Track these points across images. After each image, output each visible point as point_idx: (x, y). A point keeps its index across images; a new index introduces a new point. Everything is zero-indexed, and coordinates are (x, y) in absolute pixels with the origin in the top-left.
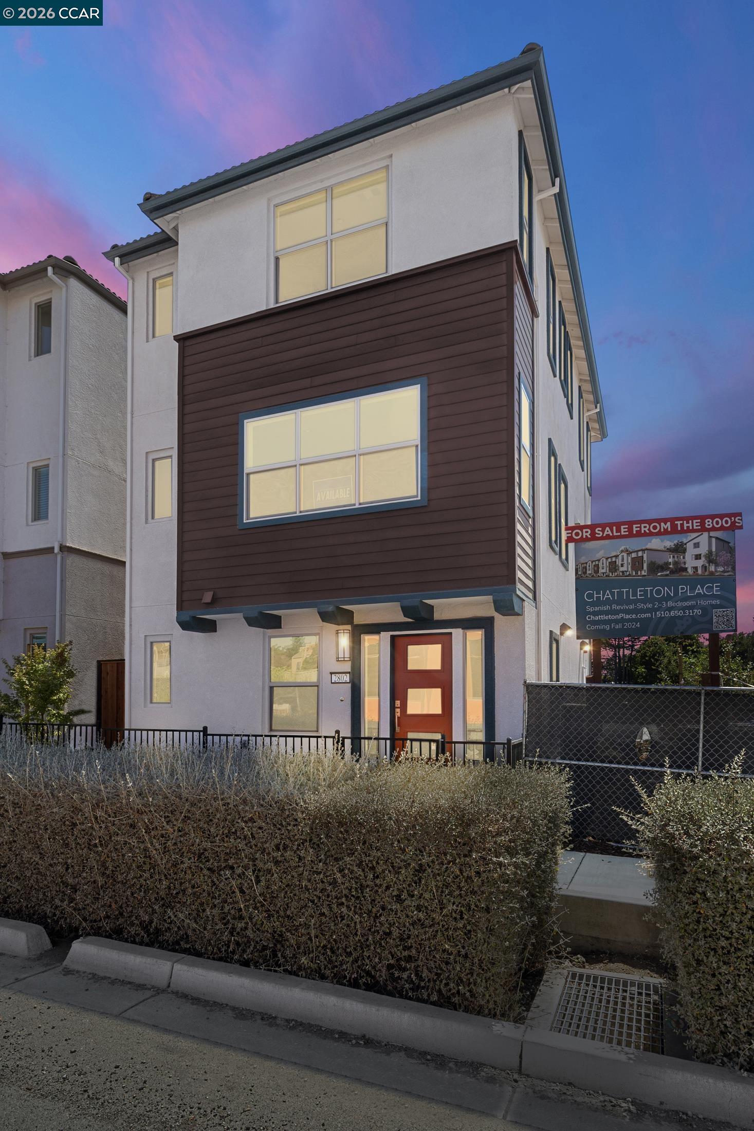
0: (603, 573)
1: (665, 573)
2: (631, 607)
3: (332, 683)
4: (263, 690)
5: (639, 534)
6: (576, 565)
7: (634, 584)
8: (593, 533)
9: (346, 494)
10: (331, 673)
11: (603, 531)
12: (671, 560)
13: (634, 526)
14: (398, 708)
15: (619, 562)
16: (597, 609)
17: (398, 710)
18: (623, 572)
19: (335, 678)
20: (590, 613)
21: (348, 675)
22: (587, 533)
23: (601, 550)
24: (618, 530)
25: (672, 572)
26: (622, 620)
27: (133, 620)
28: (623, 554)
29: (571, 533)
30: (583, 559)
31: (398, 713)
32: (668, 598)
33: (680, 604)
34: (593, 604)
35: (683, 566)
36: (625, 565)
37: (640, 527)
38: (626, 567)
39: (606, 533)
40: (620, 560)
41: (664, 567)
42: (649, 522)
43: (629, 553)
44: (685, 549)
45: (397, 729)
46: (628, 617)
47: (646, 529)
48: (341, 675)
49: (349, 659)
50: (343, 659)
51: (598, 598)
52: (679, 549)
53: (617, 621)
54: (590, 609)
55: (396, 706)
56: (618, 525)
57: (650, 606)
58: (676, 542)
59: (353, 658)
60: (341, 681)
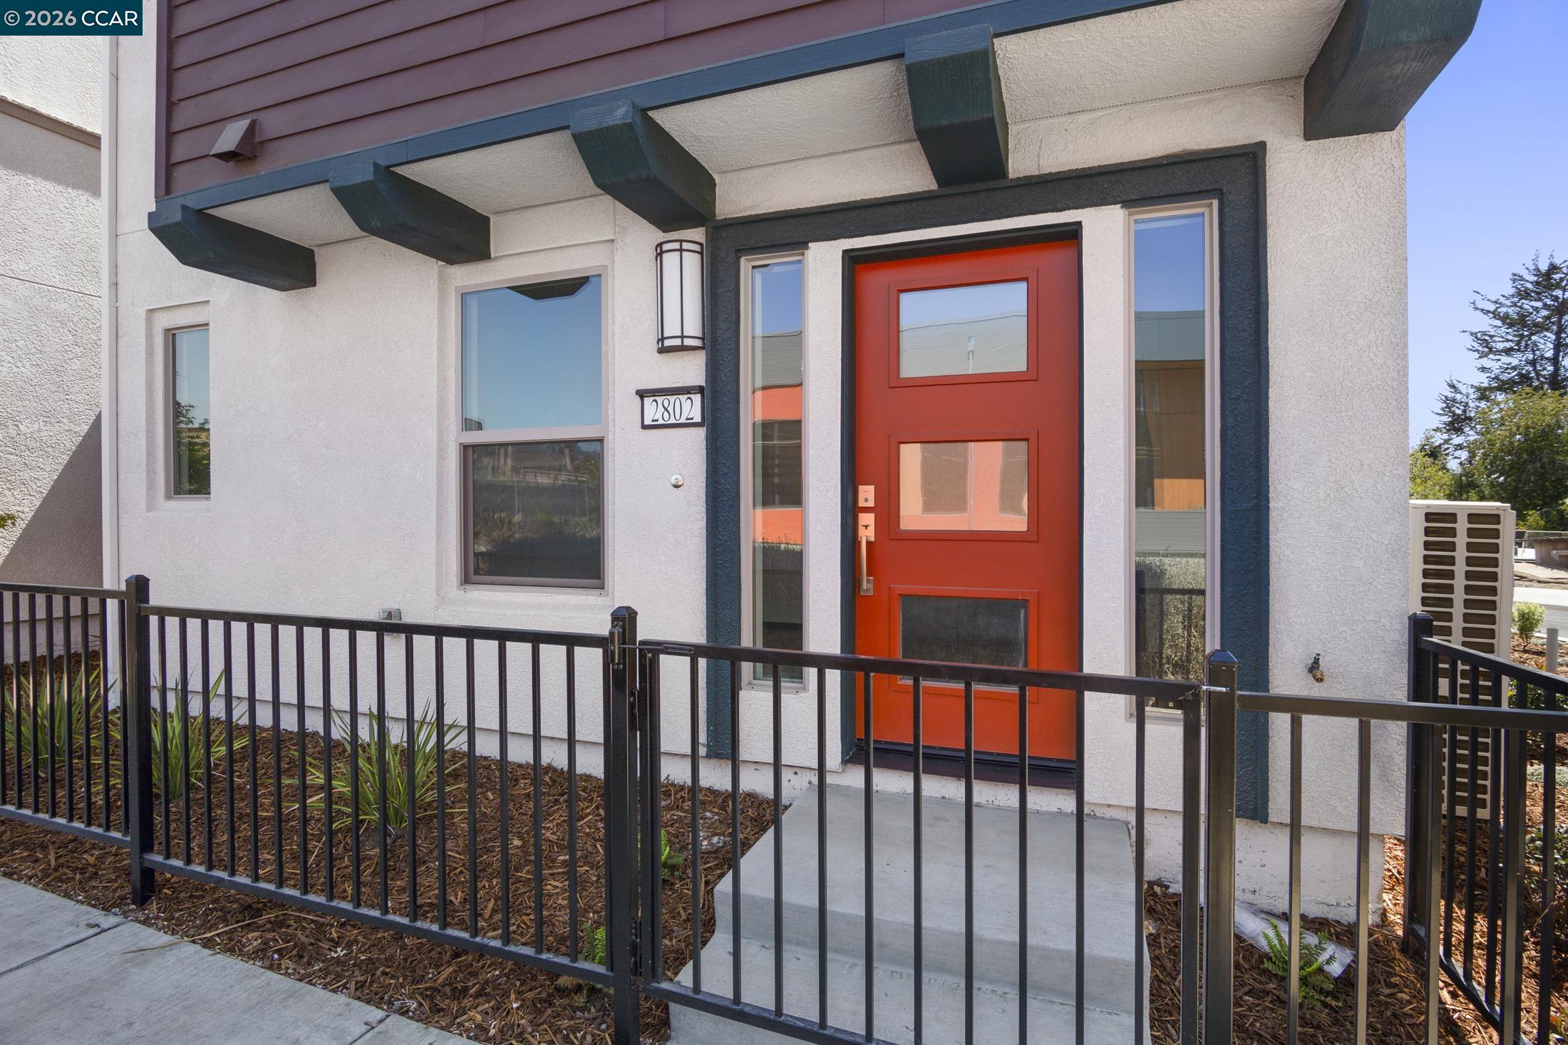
3: (644, 427)
4: (441, 457)
10: (642, 394)
14: (867, 510)
17: (867, 519)
19: (653, 411)
21: (696, 398)
27: (120, 270)
31: (867, 528)
45: (866, 585)
48: (672, 398)
49: (697, 343)
50: (677, 342)
55: (861, 504)
59: (714, 341)
60: (673, 421)
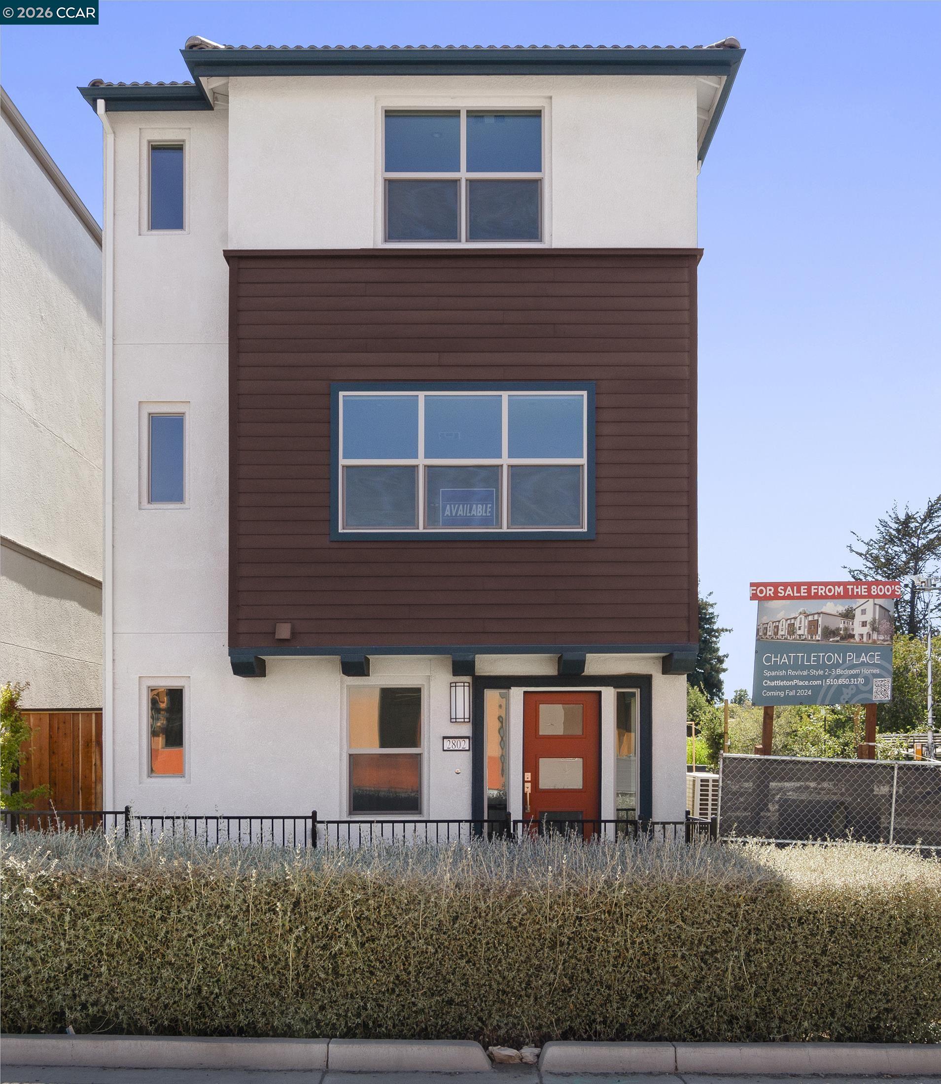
0: (782, 635)
1: (836, 639)
2: (805, 673)
3: (444, 750)
4: (341, 759)
5: (817, 597)
6: (758, 625)
7: (808, 649)
8: (776, 592)
9: (486, 512)
10: (444, 738)
11: (785, 590)
12: (842, 626)
13: (813, 587)
14: (528, 782)
15: (797, 625)
16: (773, 674)
17: (529, 786)
18: (800, 635)
19: (448, 744)
20: (766, 678)
21: (467, 741)
22: (770, 591)
23: (782, 611)
24: (799, 591)
25: (842, 638)
26: (796, 687)
27: (117, 652)
28: (801, 616)
29: (756, 590)
30: (765, 620)
32: (837, 665)
33: (847, 672)
34: (771, 668)
35: (851, 632)
36: (802, 628)
37: (818, 589)
38: (803, 631)
39: (787, 593)
40: (798, 623)
41: (834, 633)
42: (826, 584)
43: (807, 616)
44: (854, 616)
45: (529, 808)
46: (801, 683)
47: (823, 592)
48: (456, 740)
49: (469, 721)
50: (463, 720)
51: (776, 662)
52: (849, 615)
53: (791, 688)
54: (768, 674)
55: (526, 779)
56: (799, 585)
57: (821, 672)
58: (847, 607)
59: (475, 718)
60: (456, 749)
